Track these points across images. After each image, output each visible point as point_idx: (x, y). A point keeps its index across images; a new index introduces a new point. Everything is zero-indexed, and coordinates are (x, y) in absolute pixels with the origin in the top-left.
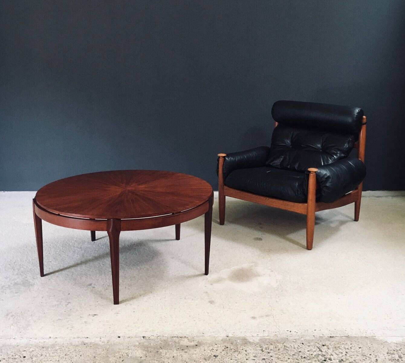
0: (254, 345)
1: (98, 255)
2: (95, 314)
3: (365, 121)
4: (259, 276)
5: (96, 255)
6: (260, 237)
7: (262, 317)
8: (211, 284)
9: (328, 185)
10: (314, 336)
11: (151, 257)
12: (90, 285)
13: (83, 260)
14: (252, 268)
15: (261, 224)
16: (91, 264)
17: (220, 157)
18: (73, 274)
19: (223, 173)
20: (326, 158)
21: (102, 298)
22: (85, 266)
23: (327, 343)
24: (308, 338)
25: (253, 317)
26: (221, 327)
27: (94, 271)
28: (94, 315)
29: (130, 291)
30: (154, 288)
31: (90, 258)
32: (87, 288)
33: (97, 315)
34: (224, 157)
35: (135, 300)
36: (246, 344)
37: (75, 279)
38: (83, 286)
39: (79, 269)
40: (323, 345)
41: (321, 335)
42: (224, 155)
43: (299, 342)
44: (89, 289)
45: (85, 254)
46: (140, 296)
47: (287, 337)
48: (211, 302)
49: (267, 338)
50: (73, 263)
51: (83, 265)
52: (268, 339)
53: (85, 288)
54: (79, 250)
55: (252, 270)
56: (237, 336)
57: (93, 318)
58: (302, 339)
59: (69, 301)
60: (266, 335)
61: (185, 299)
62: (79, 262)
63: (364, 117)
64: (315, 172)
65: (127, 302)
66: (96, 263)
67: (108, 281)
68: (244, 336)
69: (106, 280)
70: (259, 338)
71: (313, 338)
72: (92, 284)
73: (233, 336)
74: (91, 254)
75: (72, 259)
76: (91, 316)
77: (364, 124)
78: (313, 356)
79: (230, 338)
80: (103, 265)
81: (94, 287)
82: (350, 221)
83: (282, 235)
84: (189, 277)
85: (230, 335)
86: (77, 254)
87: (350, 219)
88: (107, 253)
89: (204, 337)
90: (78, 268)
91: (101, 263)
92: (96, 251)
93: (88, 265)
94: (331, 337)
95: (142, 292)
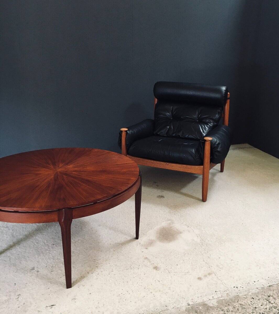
0: (216, 309)
1: (28, 233)
2: (53, 304)
3: (229, 96)
4: (181, 233)
5: (26, 233)
6: (161, 195)
7: (205, 276)
8: (146, 248)
9: (219, 150)
10: (257, 288)
11: (80, 227)
12: (33, 269)
13: (15, 240)
14: (171, 226)
15: (155, 183)
16: (24, 244)
17: (123, 131)
18: (10, 259)
19: (126, 144)
20: (204, 127)
21: (51, 283)
22: (20, 247)
23: (271, 293)
24: (254, 291)
25: (199, 278)
26: (178, 295)
27: (31, 251)
28: (51, 306)
29: (77, 270)
30: (97, 261)
31: (21, 237)
32: (31, 274)
33: (55, 305)
34: (126, 131)
35: (85, 280)
36: (209, 310)
37: (15, 265)
38: (26, 272)
39: (15, 252)
40: (269, 296)
41: (262, 286)
42: (126, 129)
43: (249, 297)
44: (34, 275)
45: (14, 233)
46: (88, 273)
47: (237, 294)
48: (156, 268)
49: (222, 298)
50: (6, 246)
51: (16, 247)
52: (224, 300)
53: (29, 274)
54: (6, 230)
55: (172, 228)
56: (196, 303)
57: (51, 310)
58: (250, 293)
59: (19, 293)
60: (220, 295)
61: (131, 269)
62: (11, 243)
63: (228, 93)
64: (210, 140)
65: (79, 283)
66: (30, 242)
67: (49, 262)
68: (203, 301)
69: (46, 260)
70: (215, 300)
71: (258, 290)
72: (34, 267)
73: (193, 303)
74: (20, 232)
75: (3, 240)
76: (49, 308)
77: (228, 99)
78: (268, 309)
79: (192, 306)
80: (37, 243)
81: (38, 271)
82: (218, 172)
83: (177, 191)
84: (123, 244)
85: (191, 303)
86: (6, 235)
87: (217, 171)
88: (36, 229)
89: (169, 310)
90: (13, 251)
91: (34, 241)
92: (24, 229)
93: (21, 245)
94: (269, 286)
95: (88, 269)
